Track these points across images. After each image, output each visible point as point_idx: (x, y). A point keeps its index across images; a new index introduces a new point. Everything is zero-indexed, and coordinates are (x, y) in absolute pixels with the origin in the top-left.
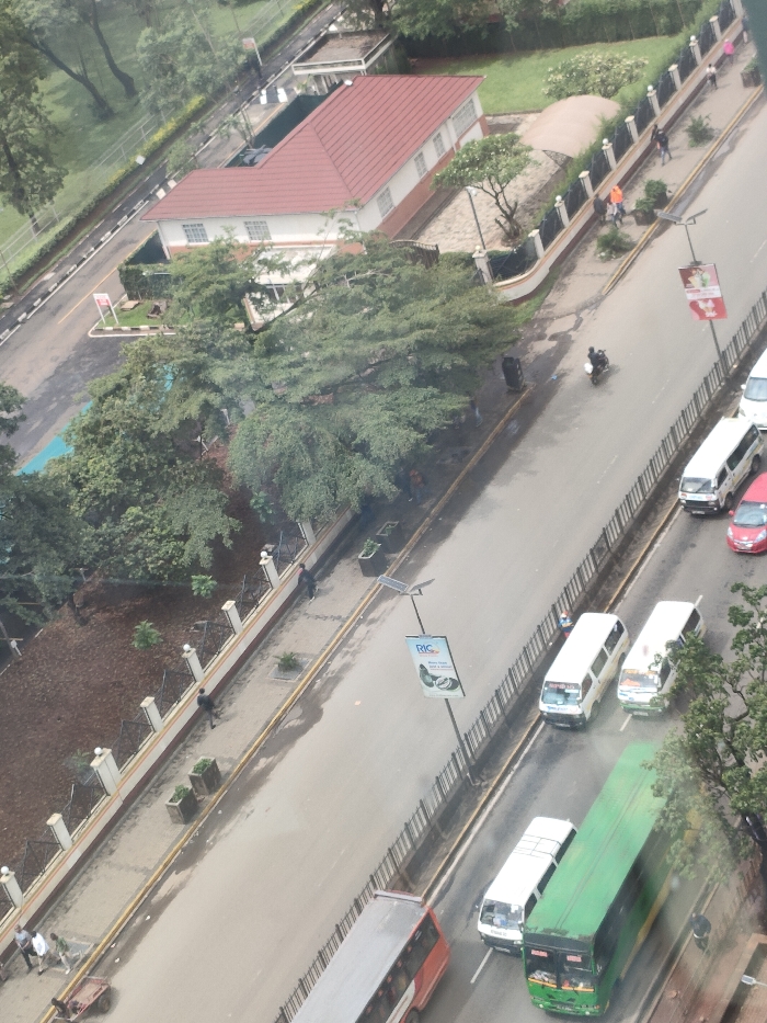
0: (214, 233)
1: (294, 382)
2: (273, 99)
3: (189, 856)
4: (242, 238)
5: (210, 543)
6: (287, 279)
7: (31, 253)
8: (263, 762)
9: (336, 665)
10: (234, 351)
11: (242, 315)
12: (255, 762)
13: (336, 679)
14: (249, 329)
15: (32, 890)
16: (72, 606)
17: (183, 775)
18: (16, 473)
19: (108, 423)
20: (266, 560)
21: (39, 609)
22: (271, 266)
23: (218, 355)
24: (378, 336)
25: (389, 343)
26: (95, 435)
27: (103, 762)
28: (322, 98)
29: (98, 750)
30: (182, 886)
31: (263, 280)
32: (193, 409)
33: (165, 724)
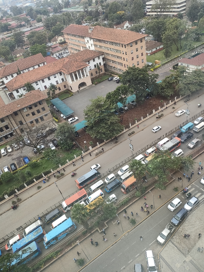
0: (184, 64)
1: (185, 82)
2: (195, 52)
4: (186, 66)
5: (171, 94)
6: (189, 71)
7: (165, 62)
10: (181, 77)
11: (183, 74)
14: (183, 75)
15: (144, 119)
17: (160, 114)
19: (166, 80)
20: (175, 98)
22: (188, 70)
23: (179, 77)
24: (196, 79)
25: (196, 81)
26: (164, 81)
27: (154, 111)
28: (200, 54)
31: (187, 71)
32: (175, 81)
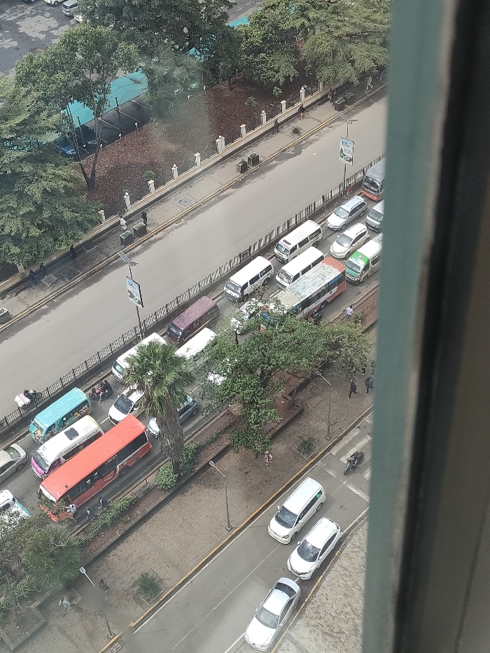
3: (238, 184)
5: (285, 77)
8: (275, 162)
9: (312, 138)
10: (320, 7)
12: (272, 161)
13: (311, 143)
15: (182, 175)
16: (229, 82)
17: (246, 157)
18: (226, 24)
19: (265, 18)
20: (302, 91)
21: (218, 78)
25: (378, 25)
27: (220, 141)
29: (220, 137)
30: (232, 193)
33: (246, 136)
